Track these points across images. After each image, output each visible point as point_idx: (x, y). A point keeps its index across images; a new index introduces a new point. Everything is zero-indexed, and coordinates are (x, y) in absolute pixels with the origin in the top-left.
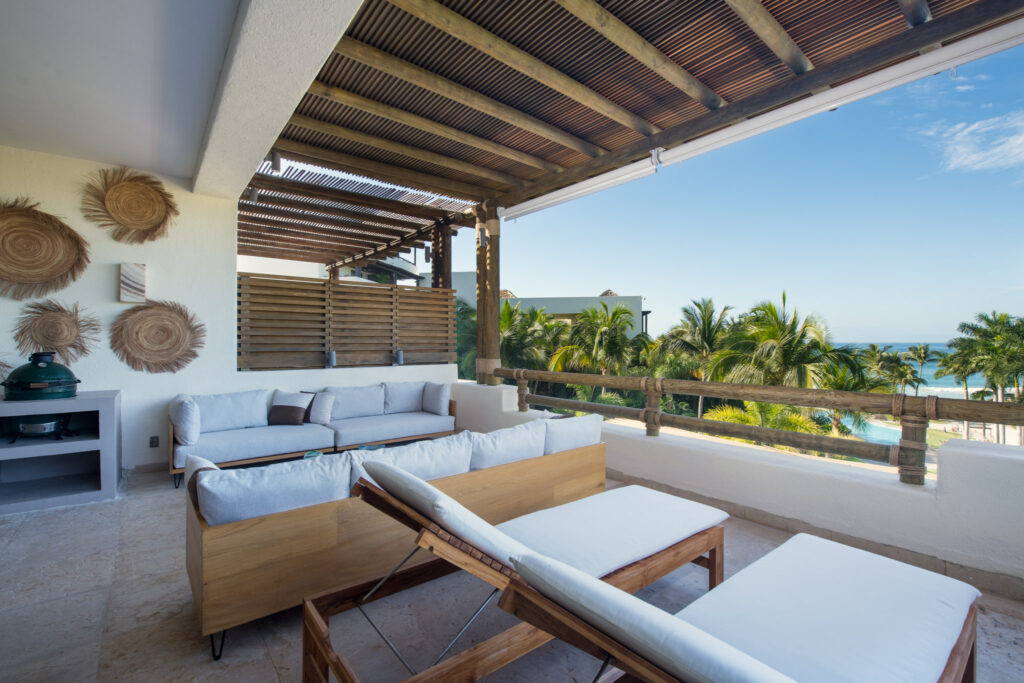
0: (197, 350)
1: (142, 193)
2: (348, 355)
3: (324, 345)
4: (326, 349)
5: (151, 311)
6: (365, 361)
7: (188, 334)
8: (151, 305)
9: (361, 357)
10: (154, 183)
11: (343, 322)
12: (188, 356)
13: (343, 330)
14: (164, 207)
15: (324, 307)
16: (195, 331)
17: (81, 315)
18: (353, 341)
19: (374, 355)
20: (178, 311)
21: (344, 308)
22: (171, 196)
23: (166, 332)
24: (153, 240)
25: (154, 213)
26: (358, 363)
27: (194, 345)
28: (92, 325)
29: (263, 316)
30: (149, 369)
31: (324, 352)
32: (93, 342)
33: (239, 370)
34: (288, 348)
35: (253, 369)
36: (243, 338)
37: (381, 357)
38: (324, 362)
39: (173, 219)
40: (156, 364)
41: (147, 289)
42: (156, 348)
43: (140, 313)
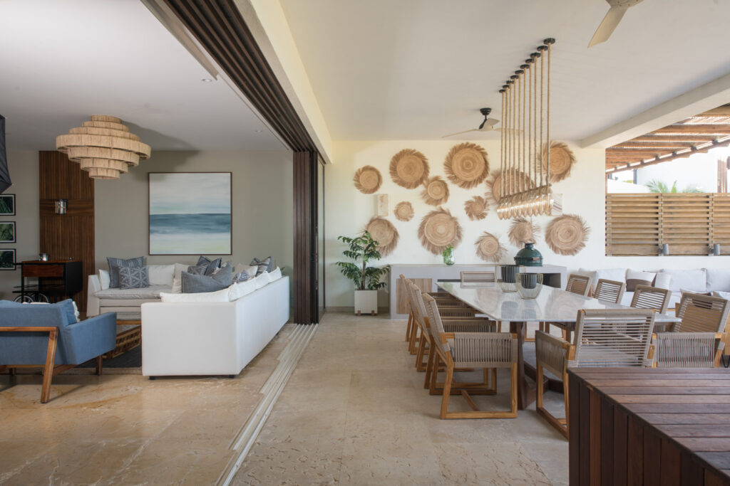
0: (584, 242)
1: (558, 153)
2: (675, 247)
3: (657, 240)
4: (659, 242)
5: (564, 220)
6: (687, 252)
7: (581, 233)
8: (565, 217)
9: (683, 249)
10: (564, 146)
11: (671, 223)
12: (580, 246)
13: (671, 229)
14: (569, 159)
15: (657, 213)
16: (584, 231)
17: (534, 224)
18: (678, 237)
19: (694, 247)
20: (577, 219)
21: (671, 213)
22: (571, 152)
23: (570, 232)
24: (563, 179)
25: (564, 164)
26: (682, 253)
27: (583, 240)
28: (538, 229)
29: (620, 221)
30: (562, 253)
31: (657, 245)
32: (539, 238)
33: (606, 255)
34: (634, 242)
35: (613, 255)
36: (608, 235)
37: (700, 249)
38: (658, 251)
39: (574, 166)
40: (565, 251)
41: (563, 208)
42: (565, 241)
43: (559, 221)
